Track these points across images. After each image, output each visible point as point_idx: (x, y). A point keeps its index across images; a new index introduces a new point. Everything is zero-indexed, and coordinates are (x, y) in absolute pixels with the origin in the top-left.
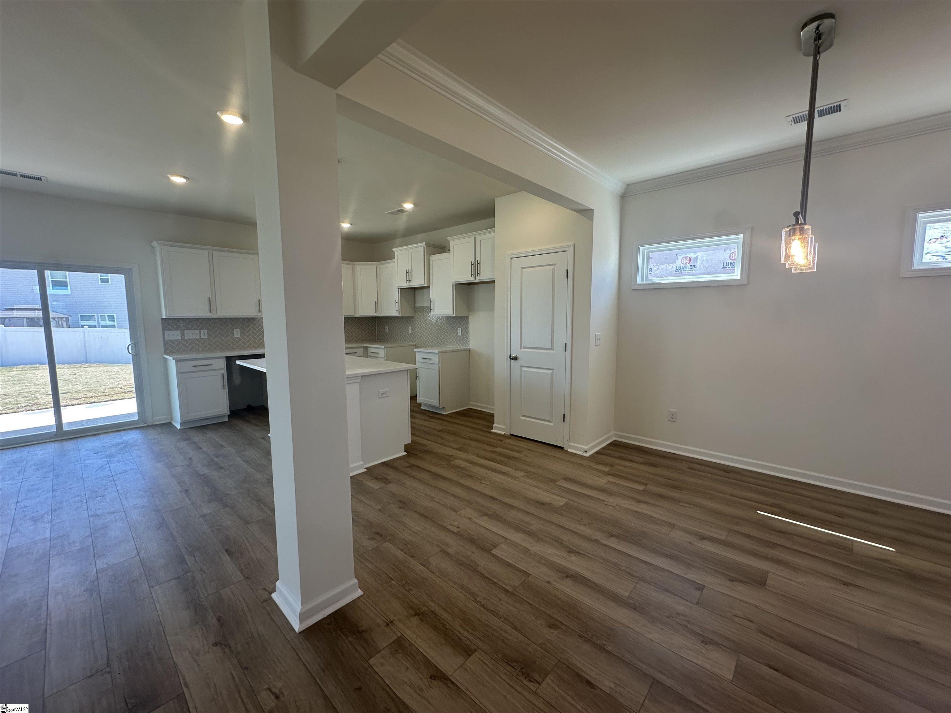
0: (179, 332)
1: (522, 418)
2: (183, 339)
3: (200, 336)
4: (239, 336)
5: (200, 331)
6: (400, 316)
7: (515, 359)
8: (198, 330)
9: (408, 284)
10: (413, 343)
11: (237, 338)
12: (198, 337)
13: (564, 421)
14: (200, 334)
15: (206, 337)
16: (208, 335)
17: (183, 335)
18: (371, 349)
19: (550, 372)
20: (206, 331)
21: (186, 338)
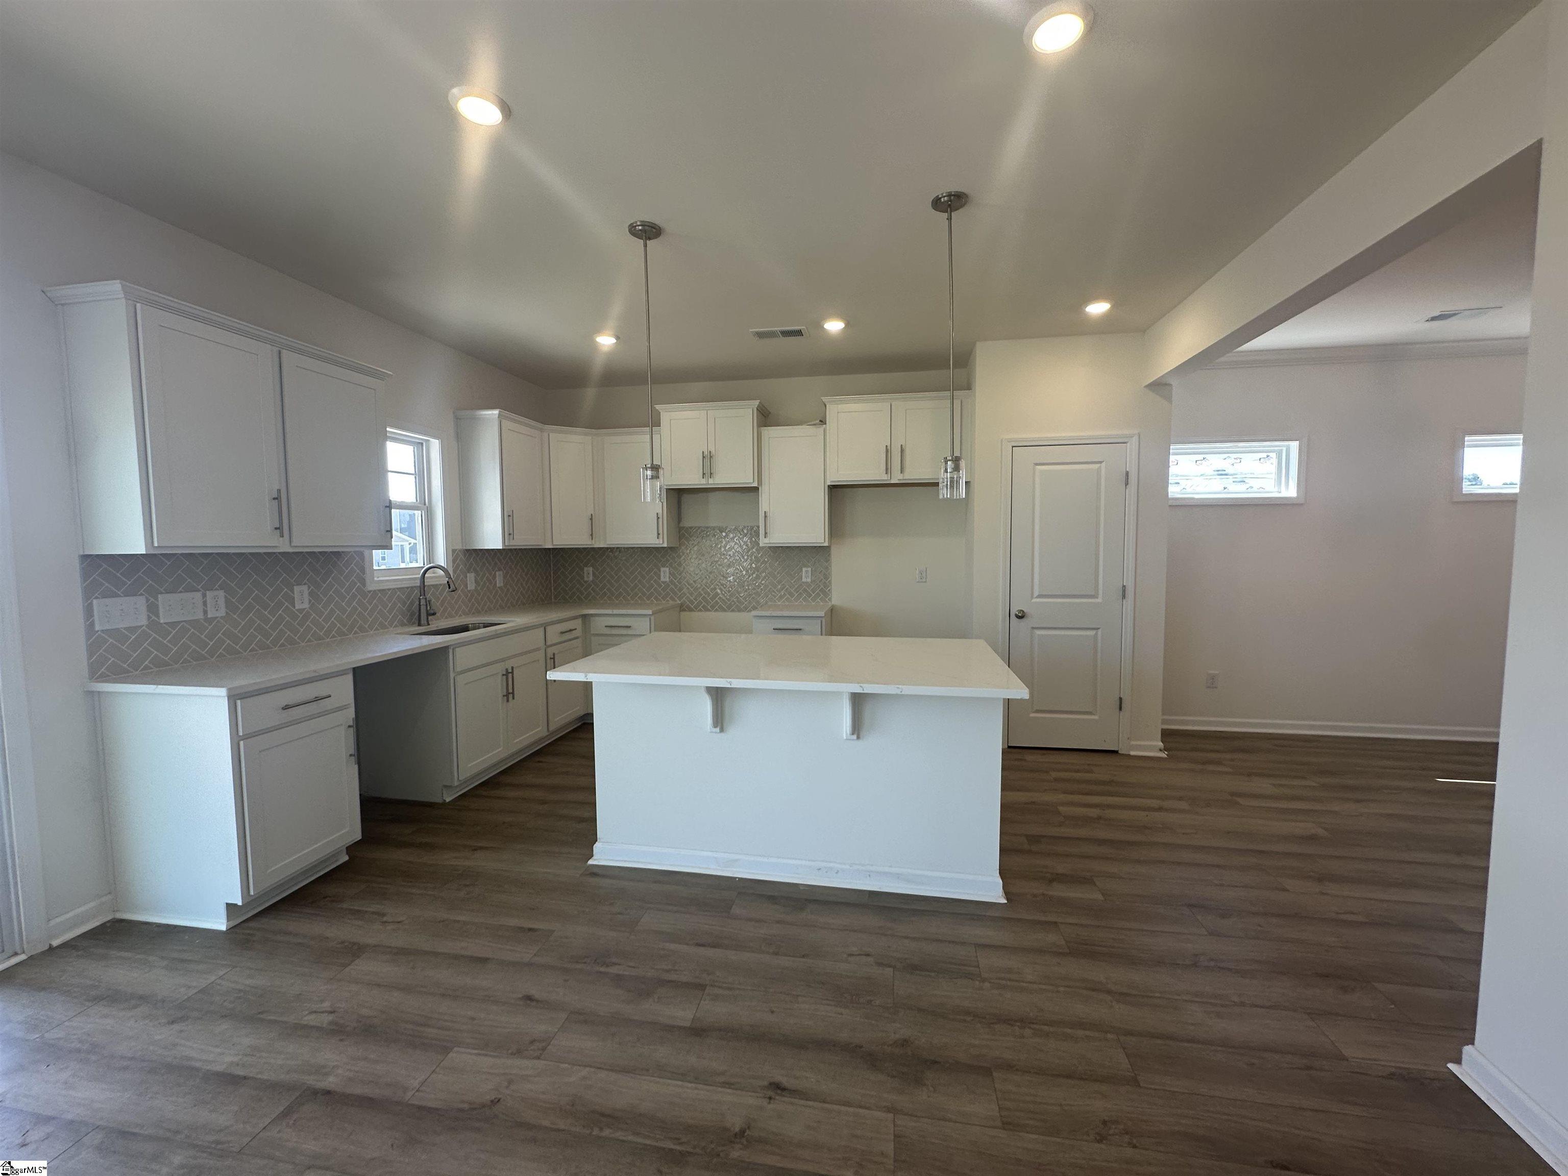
0: (140, 602)
1: (1032, 715)
2: (153, 624)
3: (205, 612)
4: (306, 605)
5: (204, 596)
6: (665, 545)
7: (1021, 616)
8: (198, 590)
9: (704, 481)
10: (673, 600)
11: (301, 611)
12: (200, 616)
13: (1120, 709)
14: (205, 604)
15: (222, 612)
16: (227, 607)
17: (153, 609)
18: (597, 618)
19: (1092, 633)
20: (221, 593)
21: (162, 621)
